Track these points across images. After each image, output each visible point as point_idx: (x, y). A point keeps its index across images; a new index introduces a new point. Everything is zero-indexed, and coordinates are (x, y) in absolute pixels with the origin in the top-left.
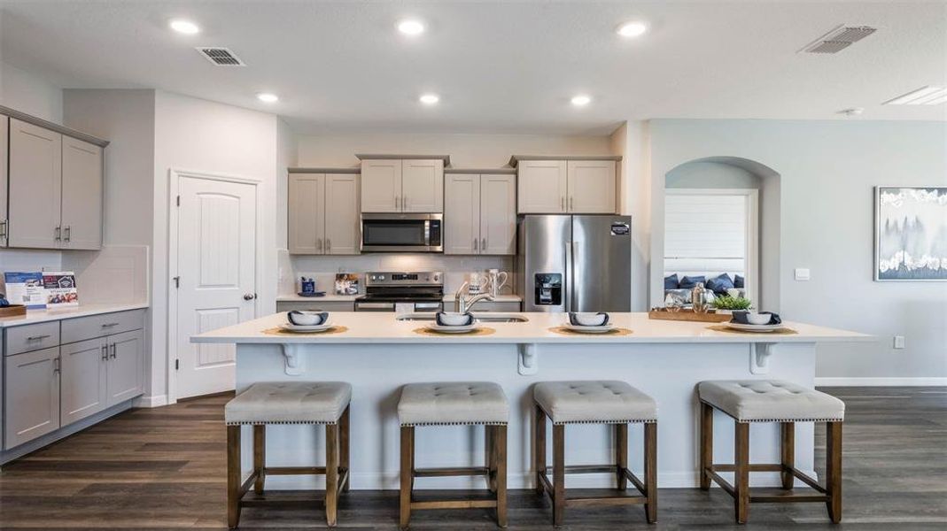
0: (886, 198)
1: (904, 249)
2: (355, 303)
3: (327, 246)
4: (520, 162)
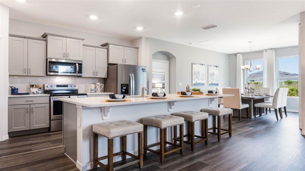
0: (194, 66)
1: (197, 78)
2: (50, 96)
3: (29, 72)
4: (110, 45)
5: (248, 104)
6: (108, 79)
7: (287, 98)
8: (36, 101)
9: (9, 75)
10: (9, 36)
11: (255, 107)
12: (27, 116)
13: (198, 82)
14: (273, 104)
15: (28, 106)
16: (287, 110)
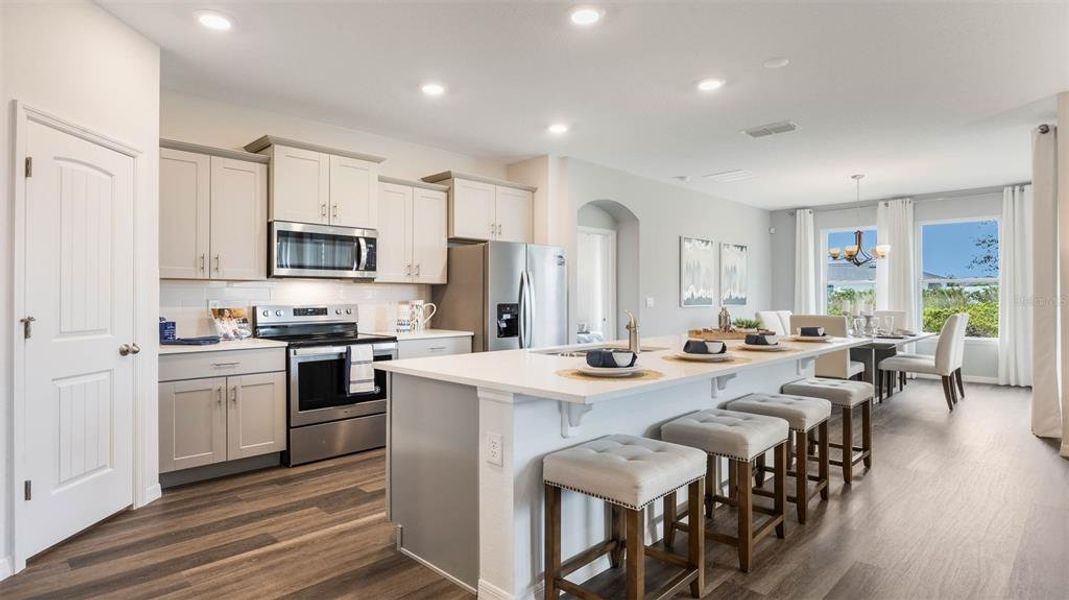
0: (686, 245)
1: (693, 283)
2: (288, 349)
3: (213, 266)
4: (456, 179)
5: (861, 361)
6: (449, 288)
7: (963, 343)
8: (246, 364)
9: (161, 279)
10: (161, 146)
11: (881, 371)
12: (219, 413)
13: (696, 296)
14: (936, 363)
15: (221, 383)
16: (964, 378)
